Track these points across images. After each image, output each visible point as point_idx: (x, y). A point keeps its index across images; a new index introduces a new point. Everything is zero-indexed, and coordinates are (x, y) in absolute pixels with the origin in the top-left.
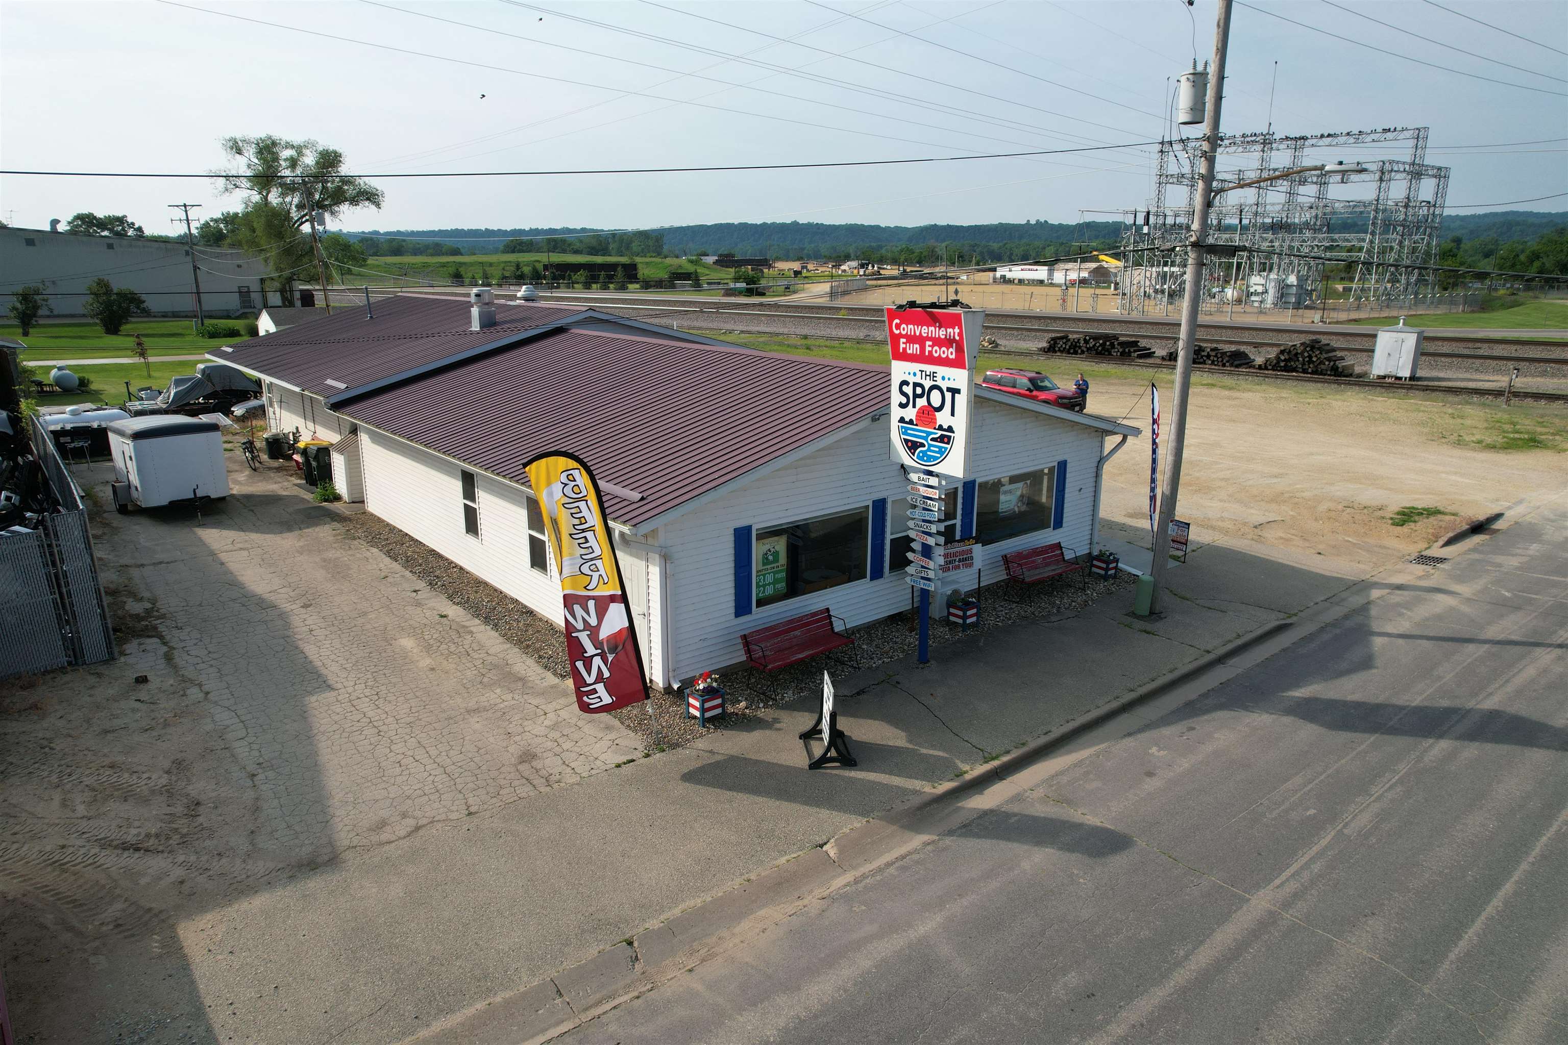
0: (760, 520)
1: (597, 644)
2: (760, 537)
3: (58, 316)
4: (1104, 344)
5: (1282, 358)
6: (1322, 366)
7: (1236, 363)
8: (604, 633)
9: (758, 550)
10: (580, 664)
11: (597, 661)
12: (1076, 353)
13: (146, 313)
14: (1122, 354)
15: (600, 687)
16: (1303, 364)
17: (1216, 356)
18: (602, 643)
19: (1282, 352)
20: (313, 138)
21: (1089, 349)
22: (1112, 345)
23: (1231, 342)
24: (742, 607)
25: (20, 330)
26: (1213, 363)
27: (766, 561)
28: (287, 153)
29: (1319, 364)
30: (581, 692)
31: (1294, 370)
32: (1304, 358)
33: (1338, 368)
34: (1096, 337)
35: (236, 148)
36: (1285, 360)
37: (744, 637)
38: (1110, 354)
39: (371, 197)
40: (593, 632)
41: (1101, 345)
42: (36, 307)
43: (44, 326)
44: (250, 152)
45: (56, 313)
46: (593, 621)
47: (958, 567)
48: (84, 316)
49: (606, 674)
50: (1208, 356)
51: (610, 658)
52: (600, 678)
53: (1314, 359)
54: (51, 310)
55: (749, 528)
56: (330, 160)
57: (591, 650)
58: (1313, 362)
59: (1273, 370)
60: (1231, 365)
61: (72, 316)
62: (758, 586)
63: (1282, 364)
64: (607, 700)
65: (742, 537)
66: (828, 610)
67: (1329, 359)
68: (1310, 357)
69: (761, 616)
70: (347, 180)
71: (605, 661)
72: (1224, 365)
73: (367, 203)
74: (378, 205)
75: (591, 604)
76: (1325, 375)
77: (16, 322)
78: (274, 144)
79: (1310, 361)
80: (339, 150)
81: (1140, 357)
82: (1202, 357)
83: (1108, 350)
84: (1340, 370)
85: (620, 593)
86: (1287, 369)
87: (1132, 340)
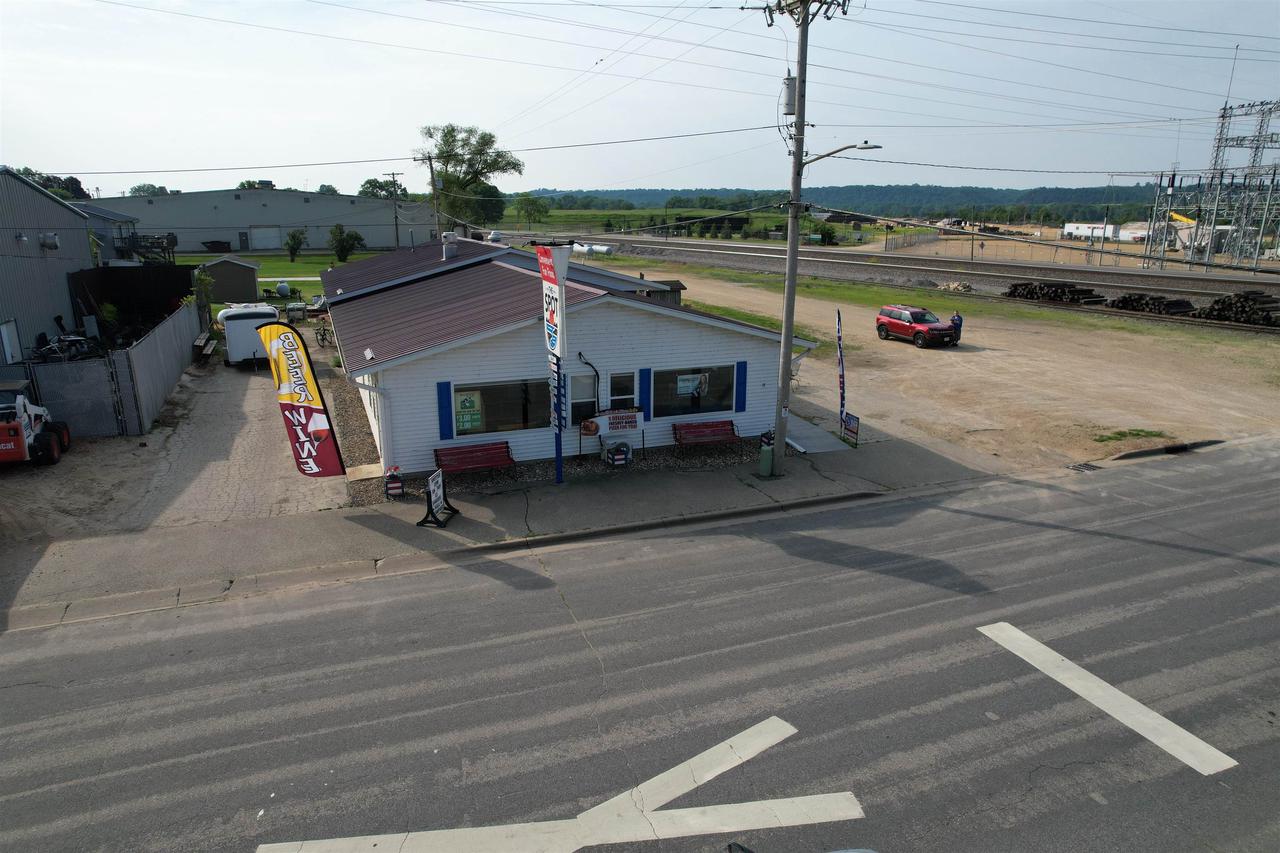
0: (457, 378)
1: (307, 435)
2: (457, 391)
3: (313, 249)
4: (1056, 291)
5: (1216, 307)
6: (1255, 316)
7: (1172, 311)
8: (311, 428)
9: (456, 400)
10: (297, 445)
11: (307, 445)
12: (1032, 298)
13: (364, 247)
14: (1072, 300)
15: (310, 461)
16: (1236, 313)
17: (1153, 304)
18: (309, 434)
19: (1216, 302)
20: (476, 126)
21: (1043, 295)
22: (1064, 293)
23: (1176, 292)
24: (446, 432)
25: (289, 258)
26: (1151, 311)
27: (463, 406)
28: (461, 136)
29: (1253, 313)
30: (300, 464)
31: (1228, 319)
32: (1237, 308)
33: (1271, 318)
34: (1050, 285)
35: (429, 134)
36: (1219, 309)
37: (435, 451)
38: (1061, 299)
39: (516, 166)
40: (304, 428)
41: (1053, 292)
42: (300, 243)
43: (305, 256)
44: (438, 136)
45: (312, 246)
46: (304, 421)
47: (625, 427)
48: (327, 249)
49: (314, 454)
50: (1147, 304)
51: (316, 444)
52: (310, 455)
53: (1247, 309)
54: (308, 245)
55: (448, 384)
56: (487, 140)
57: (303, 438)
58: (1246, 312)
59: (1206, 318)
60: (1167, 313)
61: (319, 249)
62: (457, 421)
63: (1215, 313)
64: (316, 469)
65: (443, 389)
66: (507, 443)
67: (1263, 310)
68: (1243, 307)
69: (458, 441)
70: (499, 154)
71: (313, 446)
72: (1160, 313)
73: (512, 171)
74: (520, 173)
75: (302, 410)
76: (1256, 324)
77: (287, 253)
78: (453, 130)
79: (1243, 311)
80: (493, 133)
81: (1086, 303)
82: (1142, 305)
83: (1059, 296)
84: (1273, 320)
85: (322, 408)
86: (1220, 317)
87: (1085, 288)
